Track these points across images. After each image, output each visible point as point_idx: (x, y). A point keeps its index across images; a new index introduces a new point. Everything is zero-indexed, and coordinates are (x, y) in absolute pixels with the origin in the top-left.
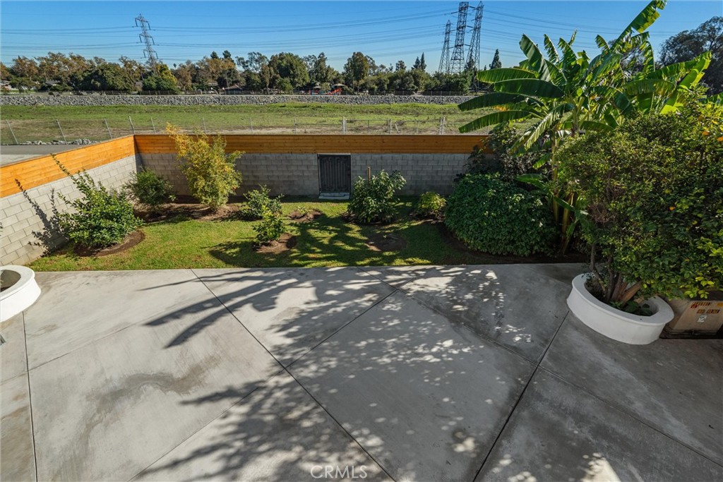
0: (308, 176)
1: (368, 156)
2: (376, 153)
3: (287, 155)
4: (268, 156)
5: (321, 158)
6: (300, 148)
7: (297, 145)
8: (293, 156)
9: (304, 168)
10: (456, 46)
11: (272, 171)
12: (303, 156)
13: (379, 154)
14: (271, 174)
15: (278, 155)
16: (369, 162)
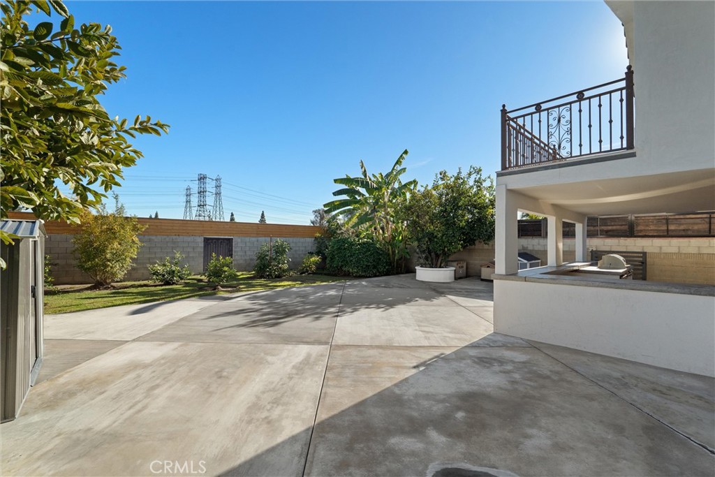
0: (193, 257)
1: (247, 239)
2: (253, 237)
3: (174, 237)
4: (154, 238)
5: (207, 241)
6: (188, 232)
7: (184, 228)
8: (180, 239)
9: (189, 250)
10: (198, 206)
11: (155, 253)
12: (190, 239)
13: (256, 237)
14: (153, 256)
15: (165, 237)
16: (248, 244)
